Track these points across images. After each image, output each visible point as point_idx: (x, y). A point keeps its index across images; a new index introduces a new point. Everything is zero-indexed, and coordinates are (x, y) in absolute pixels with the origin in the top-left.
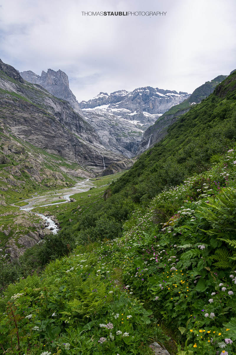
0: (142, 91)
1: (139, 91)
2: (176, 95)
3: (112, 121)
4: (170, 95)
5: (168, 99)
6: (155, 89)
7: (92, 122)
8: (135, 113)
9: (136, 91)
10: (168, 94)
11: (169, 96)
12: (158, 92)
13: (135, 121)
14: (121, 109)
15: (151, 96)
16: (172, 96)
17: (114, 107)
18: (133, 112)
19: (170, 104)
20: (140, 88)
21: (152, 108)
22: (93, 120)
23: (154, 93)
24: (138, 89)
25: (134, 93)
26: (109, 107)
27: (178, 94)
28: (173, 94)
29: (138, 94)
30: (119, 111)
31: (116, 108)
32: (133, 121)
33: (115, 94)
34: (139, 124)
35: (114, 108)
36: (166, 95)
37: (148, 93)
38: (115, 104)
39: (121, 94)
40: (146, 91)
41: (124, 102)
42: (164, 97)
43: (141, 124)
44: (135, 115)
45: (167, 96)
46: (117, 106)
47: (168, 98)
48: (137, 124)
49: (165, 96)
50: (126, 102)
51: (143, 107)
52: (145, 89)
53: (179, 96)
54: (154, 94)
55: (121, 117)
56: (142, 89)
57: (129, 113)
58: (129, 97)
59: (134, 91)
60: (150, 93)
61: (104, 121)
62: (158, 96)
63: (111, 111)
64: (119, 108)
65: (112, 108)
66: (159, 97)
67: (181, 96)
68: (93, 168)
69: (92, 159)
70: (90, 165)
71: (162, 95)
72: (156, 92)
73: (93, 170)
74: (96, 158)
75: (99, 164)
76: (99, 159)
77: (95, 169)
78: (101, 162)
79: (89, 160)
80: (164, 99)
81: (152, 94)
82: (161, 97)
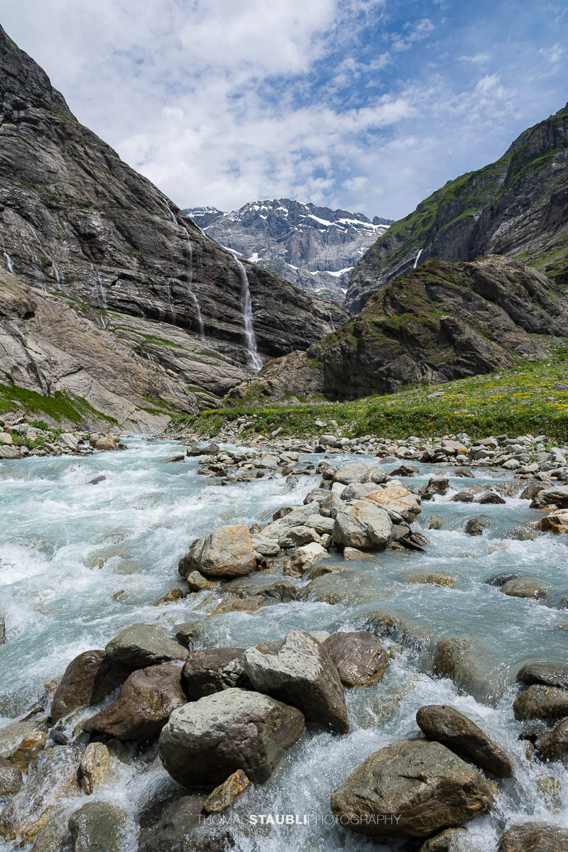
0: (266, 208)
1: (257, 208)
2: (366, 224)
4: (349, 223)
5: (346, 232)
6: (304, 206)
8: (255, 259)
9: (251, 209)
10: (343, 221)
11: (346, 226)
12: (313, 213)
15: (295, 224)
16: (357, 226)
19: (352, 245)
20: (259, 202)
21: (299, 254)
23: (303, 216)
24: (254, 204)
25: (242, 214)
27: (369, 222)
28: (356, 222)
29: (257, 217)
36: (337, 223)
37: (286, 215)
40: (280, 208)
41: (217, 226)
42: (332, 226)
45: (341, 224)
47: (344, 230)
49: (336, 225)
52: (275, 204)
53: (375, 227)
54: (302, 218)
56: (266, 203)
59: (242, 209)
60: (291, 216)
66: (318, 226)
67: (380, 227)
68: (167, 342)
69: (157, 268)
70: (129, 310)
71: (327, 223)
72: (309, 213)
73: (171, 353)
74: (188, 261)
75: (216, 320)
76: (214, 279)
77: (180, 346)
78: (224, 303)
79: (120, 264)
80: (335, 232)
81: (298, 218)
82: (323, 227)
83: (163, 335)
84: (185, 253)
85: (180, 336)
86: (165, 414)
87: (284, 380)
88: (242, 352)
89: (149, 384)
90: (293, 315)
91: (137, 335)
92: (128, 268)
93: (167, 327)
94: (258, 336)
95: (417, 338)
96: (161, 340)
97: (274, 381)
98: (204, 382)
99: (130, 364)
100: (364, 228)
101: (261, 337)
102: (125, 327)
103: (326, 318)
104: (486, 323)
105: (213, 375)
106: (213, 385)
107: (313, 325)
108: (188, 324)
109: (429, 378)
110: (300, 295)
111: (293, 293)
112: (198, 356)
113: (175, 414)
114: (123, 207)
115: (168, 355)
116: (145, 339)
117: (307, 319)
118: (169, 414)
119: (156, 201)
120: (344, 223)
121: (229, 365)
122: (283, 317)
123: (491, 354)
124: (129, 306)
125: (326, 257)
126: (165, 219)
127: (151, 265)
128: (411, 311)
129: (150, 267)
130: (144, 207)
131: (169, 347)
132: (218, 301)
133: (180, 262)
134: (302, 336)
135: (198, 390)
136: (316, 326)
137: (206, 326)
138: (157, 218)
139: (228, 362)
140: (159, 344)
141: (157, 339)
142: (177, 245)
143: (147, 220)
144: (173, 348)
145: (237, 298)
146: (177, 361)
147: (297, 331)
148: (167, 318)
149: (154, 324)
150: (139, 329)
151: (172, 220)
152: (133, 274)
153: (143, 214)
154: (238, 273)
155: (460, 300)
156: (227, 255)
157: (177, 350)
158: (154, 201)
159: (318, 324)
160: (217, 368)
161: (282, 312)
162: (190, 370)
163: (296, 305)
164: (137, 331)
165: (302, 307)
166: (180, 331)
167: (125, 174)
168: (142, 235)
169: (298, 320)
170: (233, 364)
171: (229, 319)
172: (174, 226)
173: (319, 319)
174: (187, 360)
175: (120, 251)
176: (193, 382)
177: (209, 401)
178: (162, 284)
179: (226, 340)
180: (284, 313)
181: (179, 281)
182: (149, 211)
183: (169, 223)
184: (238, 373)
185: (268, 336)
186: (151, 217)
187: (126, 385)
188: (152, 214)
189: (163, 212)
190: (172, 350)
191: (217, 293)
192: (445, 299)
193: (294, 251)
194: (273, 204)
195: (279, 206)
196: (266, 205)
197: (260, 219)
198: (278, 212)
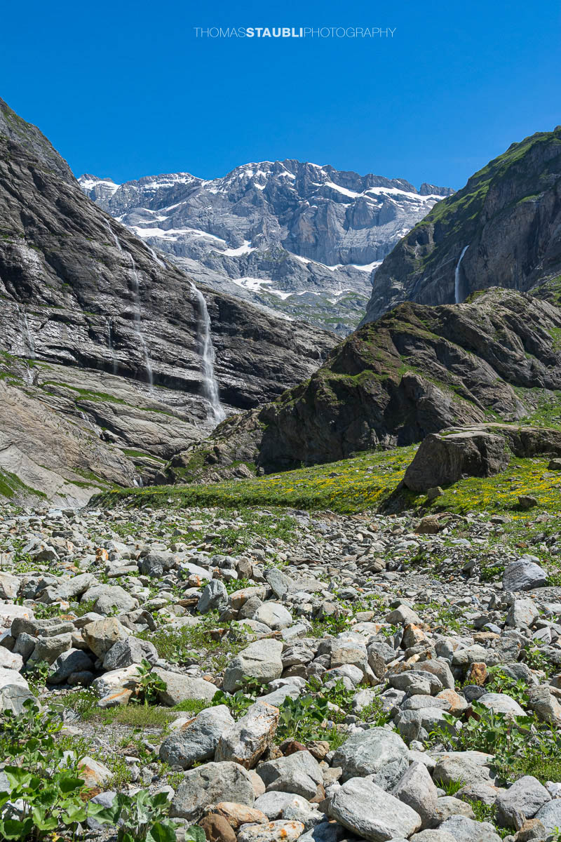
0: (264, 174)
2: (410, 195)
4: (384, 194)
5: (380, 206)
8: (245, 248)
9: (241, 176)
10: (376, 191)
11: (381, 198)
12: (333, 180)
13: (248, 278)
15: (306, 196)
16: (397, 198)
17: (148, 222)
18: (235, 245)
19: (391, 226)
21: (312, 240)
23: (318, 185)
25: (230, 182)
27: (415, 192)
28: (395, 191)
29: (249, 186)
30: (174, 235)
31: (160, 225)
32: (243, 280)
34: (271, 292)
35: (150, 226)
36: (367, 194)
38: (151, 212)
40: (283, 174)
41: (191, 202)
42: (360, 199)
43: (278, 292)
44: (248, 257)
45: (373, 195)
46: (162, 219)
47: (377, 204)
48: (262, 291)
49: (366, 196)
50: (204, 205)
53: (423, 198)
54: (316, 187)
57: (221, 249)
60: (300, 184)
62: (338, 198)
64: (171, 226)
65: (141, 226)
67: (431, 199)
68: (106, 396)
69: (97, 305)
70: (60, 358)
71: (352, 195)
72: (326, 180)
73: (110, 411)
74: (134, 295)
75: (167, 365)
76: (166, 315)
77: (121, 401)
78: (178, 343)
79: (51, 303)
80: (365, 207)
81: (309, 188)
82: (347, 200)
83: (101, 388)
84: (130, 285)
85: (122, 388)
86: (95, 486)
87: (233, 445)
88: (200, 404)
89: (80, 455)
90: (267, 354)
91: (70, 390)
92: (60, 307)
93: (106, 378)
94: (221, 382)
95: (375, 398)
96: (99, 394)
97: (222, 446)
98: (149, 444)
99: (60, 435)
100: (407, 200)
101: (226, 385)
102: (56, 381)
103: (314, 355)
104: (460, 378)
105: (161, 436)
106: (160, 447)
107: (294, 365)
108: (133, 372)
109: (387, 443)
110: (276, 329)
111: (267, 328)
112: (143, 412)
113: (106, 486)
114: (53, 232)
115: (107, 412)
116: (79, 395)
117: (286, 359)
118: (99, 487)
119: (95, 224)
120: (378, 194)
121: (181, 422)
122: (254, 358)
123: (455, 416)
124: (63, 354)
125: (352, 243)
126: (105, 244)
127: (88, 301)
128: (371, 367)
129: (87, 305)
130: (80, 232)
131: (107, 403)
132: (171, 342)
133: (124, 296)
134: (280, 381)
135: (142, 454)
136: (298, 367)
137: (154, 373)
138: (96, 245)
139: (182, 418)
140: (96, 400)
141: (94, 393)
142: (120, 275)
143: (84, 248)
144: (112, 405)
145: (195, 337)
146: (117, 420)
147: (273, 375)
148: (107, 367)
149: (91, 374)
150: (72, 382)
151: (114, 245)
152: (66, 315)
153: (79, 241)
154: (196, 305)
155: (431, 351)
156: (184, 283)
157: (118, 406)
158: (92, 224)
159: (301, 364)
160: (166, 426)
161: (253, 351)
162: (132, 431)
163: (271, 341)
164: (70, 385)
165: (279, 344)
166: (122, 382)
167: (57, 194)
168: (78, 266)
169: (273, 361)
170: (187, 420)
171: (184, 364)
172: (117, 253)
173: (303, 357)
174: (128, 418)
175: (51, 286)
176: (136, 445)
177: (155, 467)
178: (102, 325)
179: (181, 389)
180: (256, 353)
181: (121, 319)
182: (87, 237)
183: (110, 249)
184: (193, 431)
185: (234, 383)
186: (88, 243)
187: (55, 458)
188: (90, 240)
189: (103, 235)
190: (111, 407)
191: (170, 331)
192: (414, 351)
193: (305, 235)
194: (273, 168)
195: (282, 171)
196: (262, 168)
197: (255, 190)
198: (281, 178)
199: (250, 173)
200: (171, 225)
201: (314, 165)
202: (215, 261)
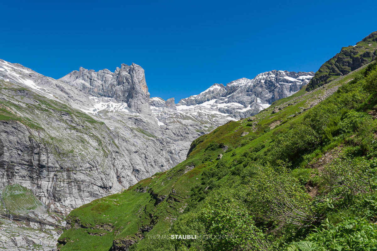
0: (265, 77)
3: (204, 125)
4: (304, 79)
7: (167, 131)
8: (249, 108)
9: (258, 78)
10: (301, 78)
11: (303, 80)
12: (287, 76)
14: (229, 104)
15: (277, 82)
16: (308, 79)
17: (222, 101)
18: (246, 107)
20: (262, 74)
22: (169, 127)
25: (254, 81)
26: (216, 102)
28: (308, 77)
29: (260, 81)
30: (227, 106)
31: (226, 102)
33: (232, 84)
35: (223, 103)
36: (298, 79)
38: (224, 98)
39: (240, 84)
42: (295, 81)
44: (248, 111)
45: (300, 80)
46: (226, 100)
47: (300, 83)
49: (297, 80)
50: (239, 94)
51: (265, 97)
54: (281, 79)
55: (228, 116)
57: (241, 109)
58: (248, 86)
59: (255, 78)
61: (190, 125)
62: (287, 81)
63: (217, 108)
65: (220, 103)
66: (289, 82)
71: (293, 80)
72: (285, 76)
80: (296, 84)
81: (279, 79)
82: (291, 82)
120: (302, 79)
193: (276, 96)
194: (268, 74)
195: (270, 75)
196: (265, 75)
197: (261, 83)
198: (270, 77)
199: (260, 77)
200: (229, 102)
201: (281, 71)
202: (237, 114)
